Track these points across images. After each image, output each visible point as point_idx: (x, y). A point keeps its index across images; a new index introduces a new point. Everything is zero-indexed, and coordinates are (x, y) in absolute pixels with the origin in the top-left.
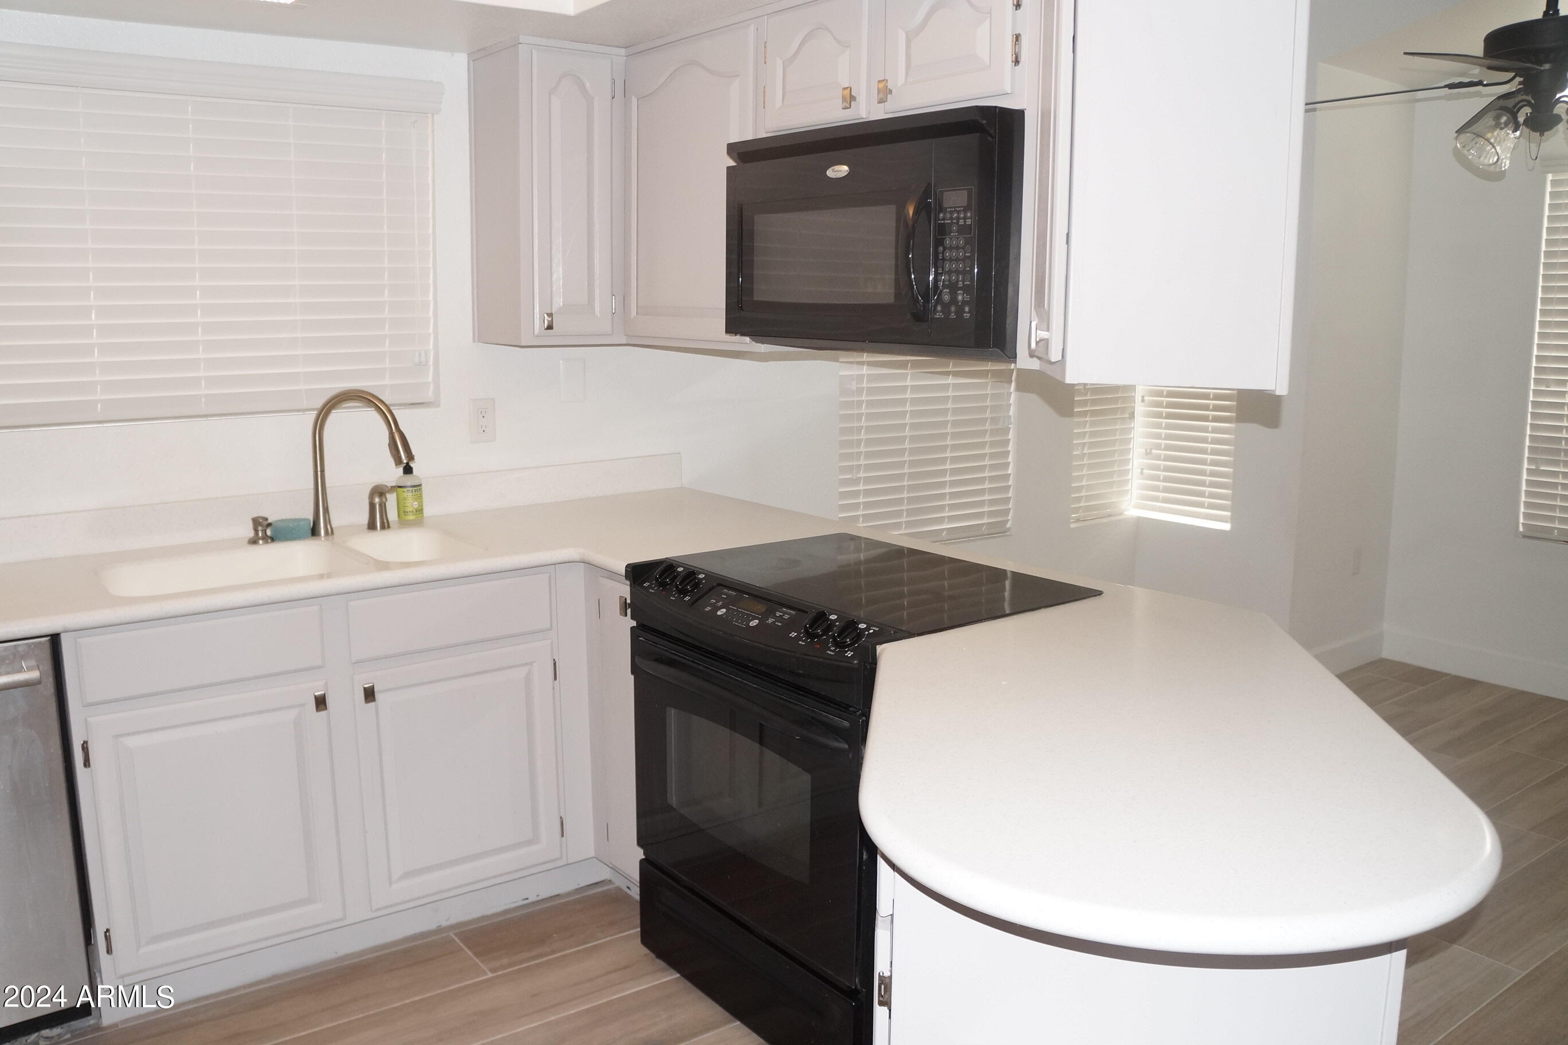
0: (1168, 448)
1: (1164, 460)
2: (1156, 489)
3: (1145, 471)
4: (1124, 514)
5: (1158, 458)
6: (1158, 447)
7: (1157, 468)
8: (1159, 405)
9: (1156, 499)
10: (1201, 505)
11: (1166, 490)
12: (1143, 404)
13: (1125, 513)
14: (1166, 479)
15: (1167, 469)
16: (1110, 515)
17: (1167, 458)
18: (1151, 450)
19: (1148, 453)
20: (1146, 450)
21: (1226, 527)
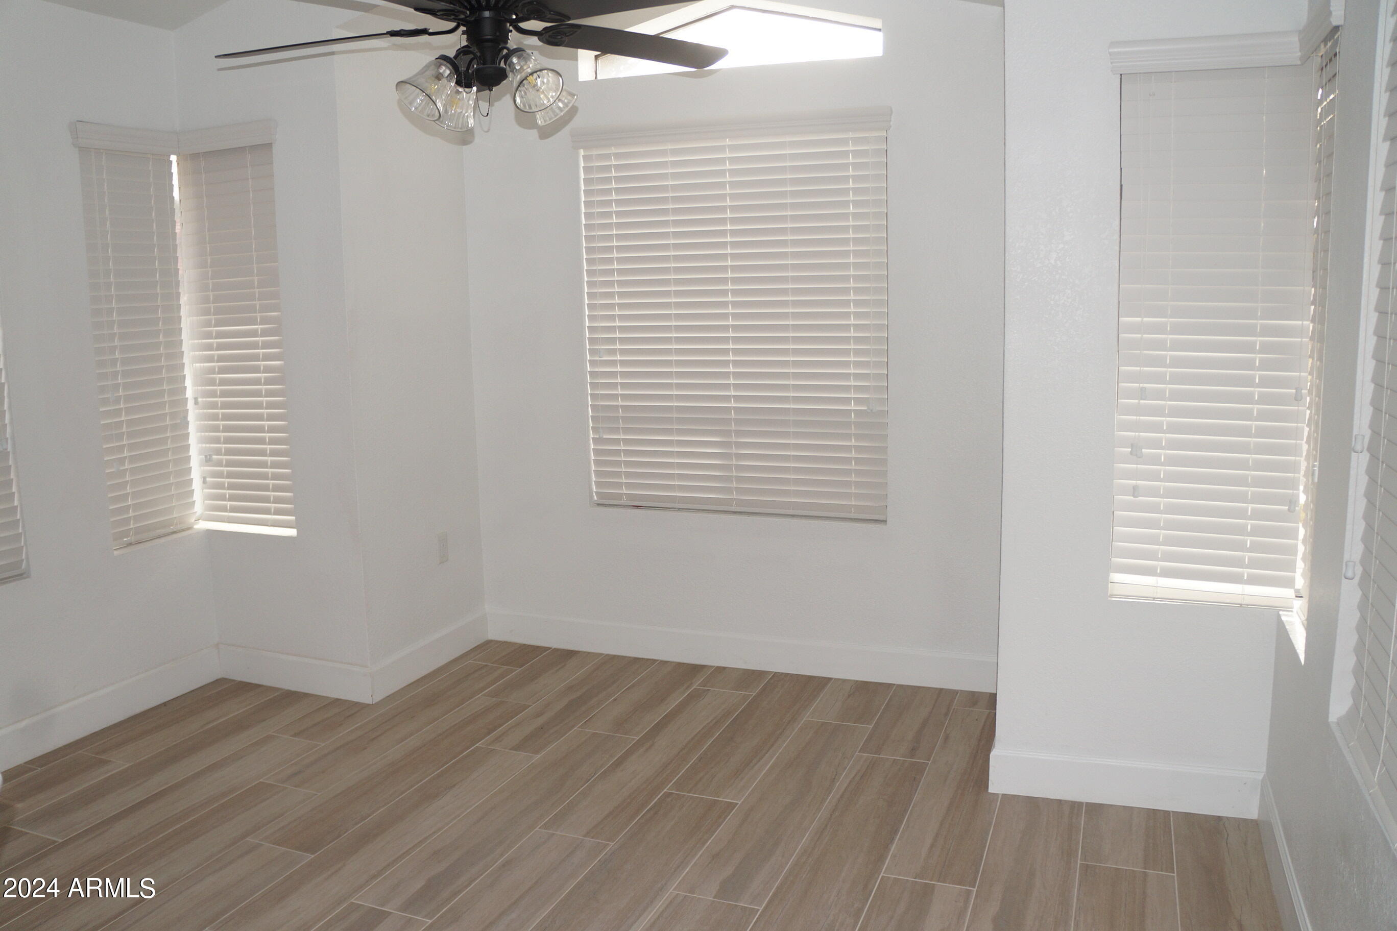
0: (228, 452)
1: (227, 466)
2: (222, 498)
3: (208, 479)
4: (195, 529)
5: (219, 463)
6: (218, 452)
7: (220, 475)
8: (214, 406)
9: (223, 509)
10: (267, 511)
11: (232, 498)
12: (196, 406)
13: (195, 527)
14: (232, 487)
15: (230, 475)
16: (182, 530)
17: (229, 464)
18: (210, 456)
19: (208, 460)
20: (206, 456)
21: (292, 532)
